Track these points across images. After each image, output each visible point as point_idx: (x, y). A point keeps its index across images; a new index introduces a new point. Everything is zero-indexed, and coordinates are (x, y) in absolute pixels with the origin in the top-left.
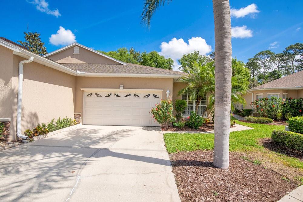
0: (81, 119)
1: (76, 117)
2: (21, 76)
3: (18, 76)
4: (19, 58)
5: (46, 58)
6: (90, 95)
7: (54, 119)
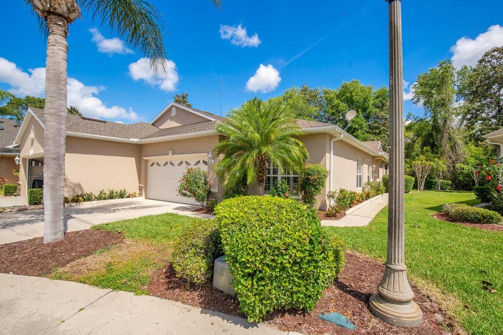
0: (144, 192)
1: (140, 189)
5: (152, 125)
7: (104, 190)
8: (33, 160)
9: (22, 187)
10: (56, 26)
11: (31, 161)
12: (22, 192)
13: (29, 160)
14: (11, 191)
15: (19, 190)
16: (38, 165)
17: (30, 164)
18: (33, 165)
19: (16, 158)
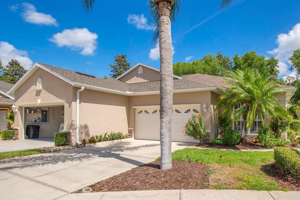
0: (133, 134)
1: (130, 132)
2: (78, 101)
3: (76, 101)
4: (76, 88)
5: (118, 80)
6: (141, 112)
7: (107, 133)
8: (27, 108)
9: (20, 132)
10: (167, 10)
11: (26, 108)
12: (19, 136)
13: (25, 108)
14: (10, 135)
15: (17, 135)
16: (31, 112)
17: (25, 112)
18: (27, 112)
19: (13, 107)
